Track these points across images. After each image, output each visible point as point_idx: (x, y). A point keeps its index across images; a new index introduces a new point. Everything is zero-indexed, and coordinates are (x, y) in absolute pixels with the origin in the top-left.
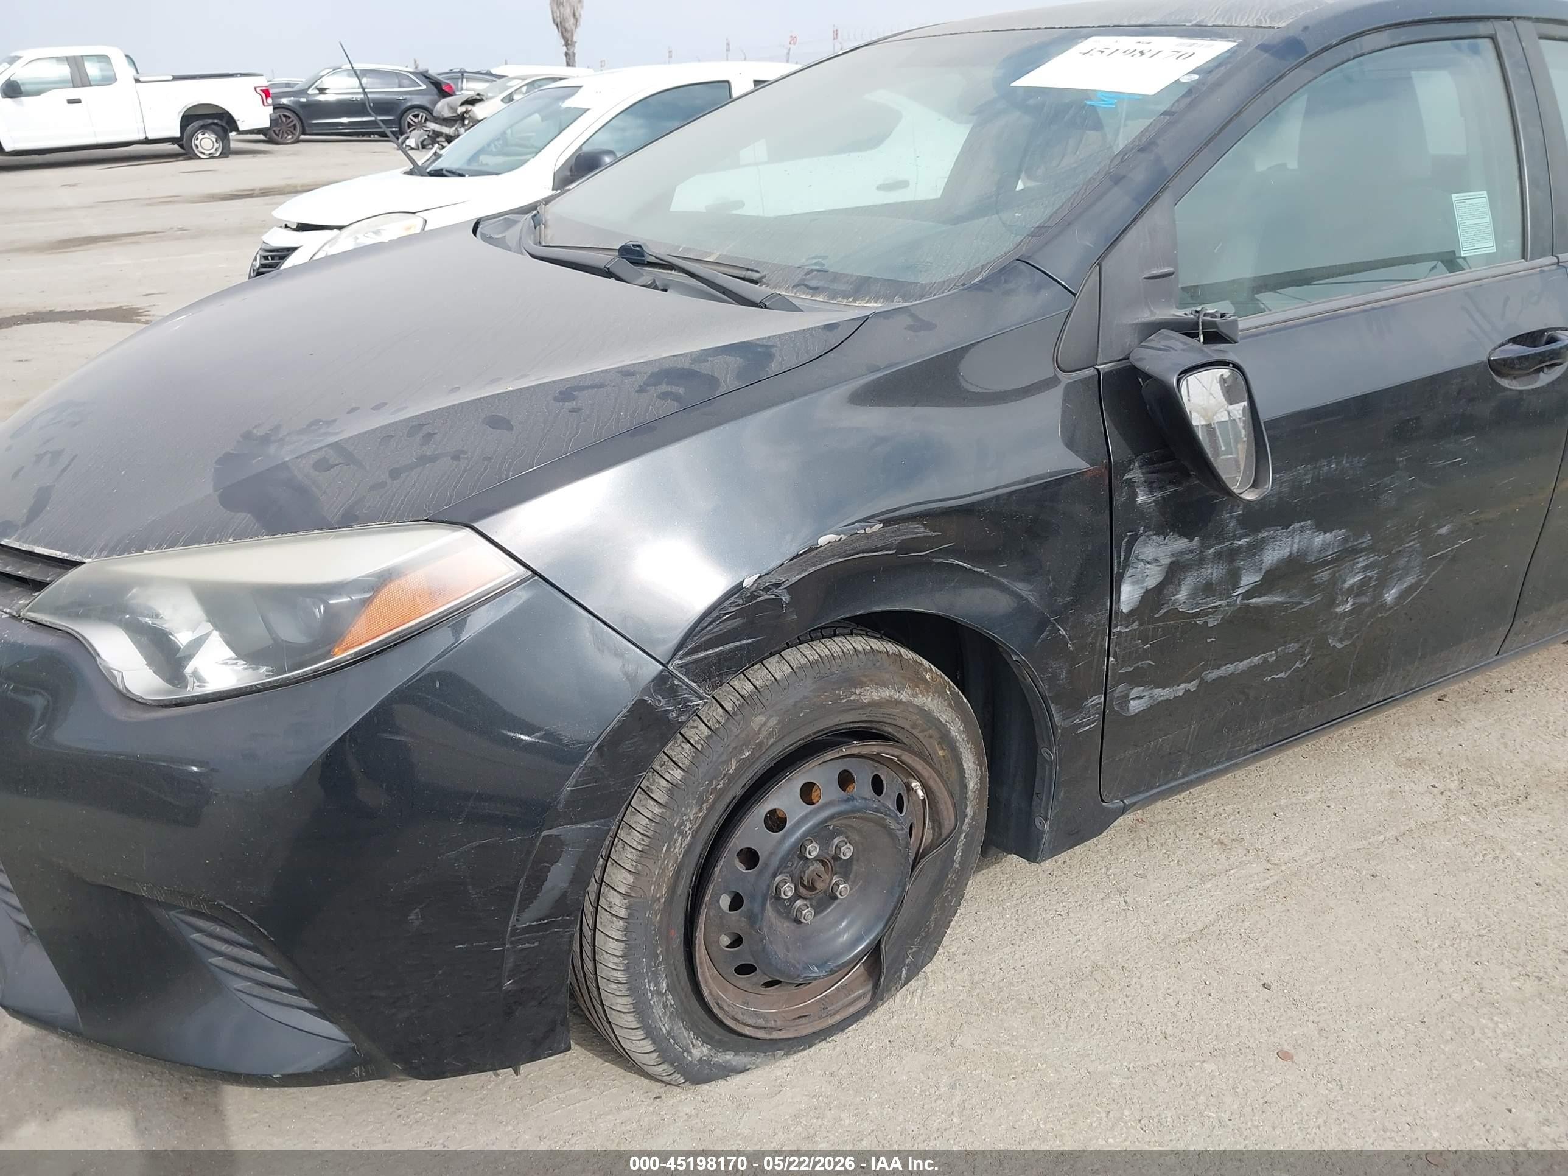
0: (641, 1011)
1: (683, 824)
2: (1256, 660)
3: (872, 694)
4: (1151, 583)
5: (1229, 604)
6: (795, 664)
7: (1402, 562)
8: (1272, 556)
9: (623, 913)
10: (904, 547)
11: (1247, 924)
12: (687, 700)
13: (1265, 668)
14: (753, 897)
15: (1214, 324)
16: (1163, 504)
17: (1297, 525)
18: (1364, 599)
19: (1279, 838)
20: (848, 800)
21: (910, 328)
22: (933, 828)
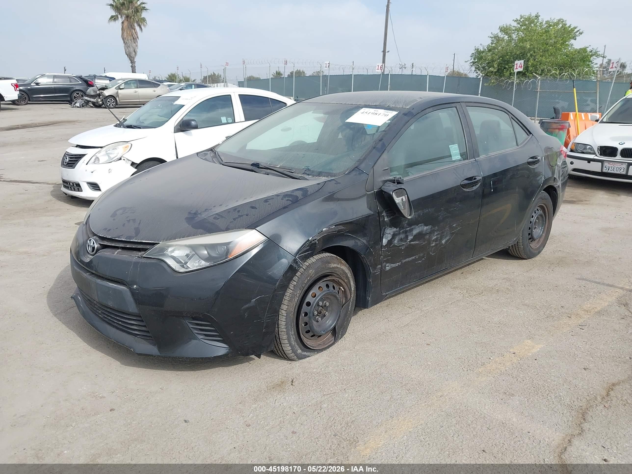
0: (289, 339)
1: (297, 294)
2: (413, 257)
3: (333, 265)
4: (389, 239)
5: (406, 244)
6: (316, 259)
7: (445, 233)
8: (415, 232)
9: (285, 315)
10: (339, 231)
11: (417, 322)
12: (299, 265)
13: (415, 260)
14: (310, 313)
15: (399, 180)
16: (390, 220)
17: (420, 225)
18: (437, 243)
19: (423, 305)
20: (328, 290)
21: (335, 184)
22: (345, 299)
